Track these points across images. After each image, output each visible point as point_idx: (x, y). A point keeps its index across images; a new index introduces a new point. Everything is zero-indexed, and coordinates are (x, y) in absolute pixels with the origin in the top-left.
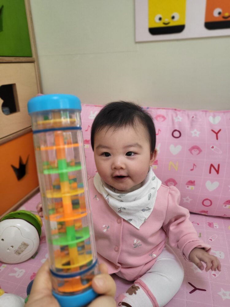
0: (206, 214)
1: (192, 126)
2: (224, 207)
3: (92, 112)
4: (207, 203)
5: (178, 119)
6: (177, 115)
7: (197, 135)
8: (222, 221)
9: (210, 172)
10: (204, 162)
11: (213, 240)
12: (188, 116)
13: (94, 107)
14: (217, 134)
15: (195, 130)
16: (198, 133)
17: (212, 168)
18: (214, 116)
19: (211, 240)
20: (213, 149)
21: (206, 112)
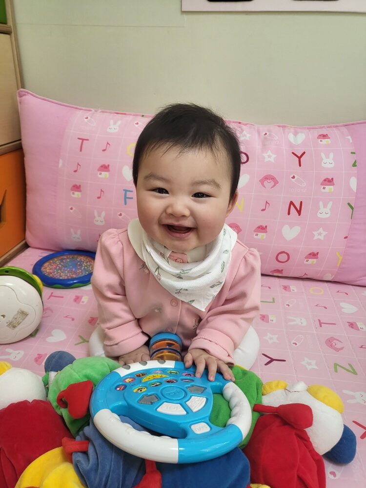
0: (280, 275)
1: (265, 146)
2: (305, 262)
3: (112, 122)
4: (283, 257)
5: (245, 135)
6: (242, 130)
7: (272, 160)
8: (301, 283)
9: (289, 213)
10: (281, 197)
11: (291, 305)
12: (259, 132)
13: (116, 114)
14: (300, 158)
15: (269, 153)
16: (274, 156)
17: (292, 207)
18: (296, 134)
19: (289, 305)
20: (293, 180)
21: (284, 127)
